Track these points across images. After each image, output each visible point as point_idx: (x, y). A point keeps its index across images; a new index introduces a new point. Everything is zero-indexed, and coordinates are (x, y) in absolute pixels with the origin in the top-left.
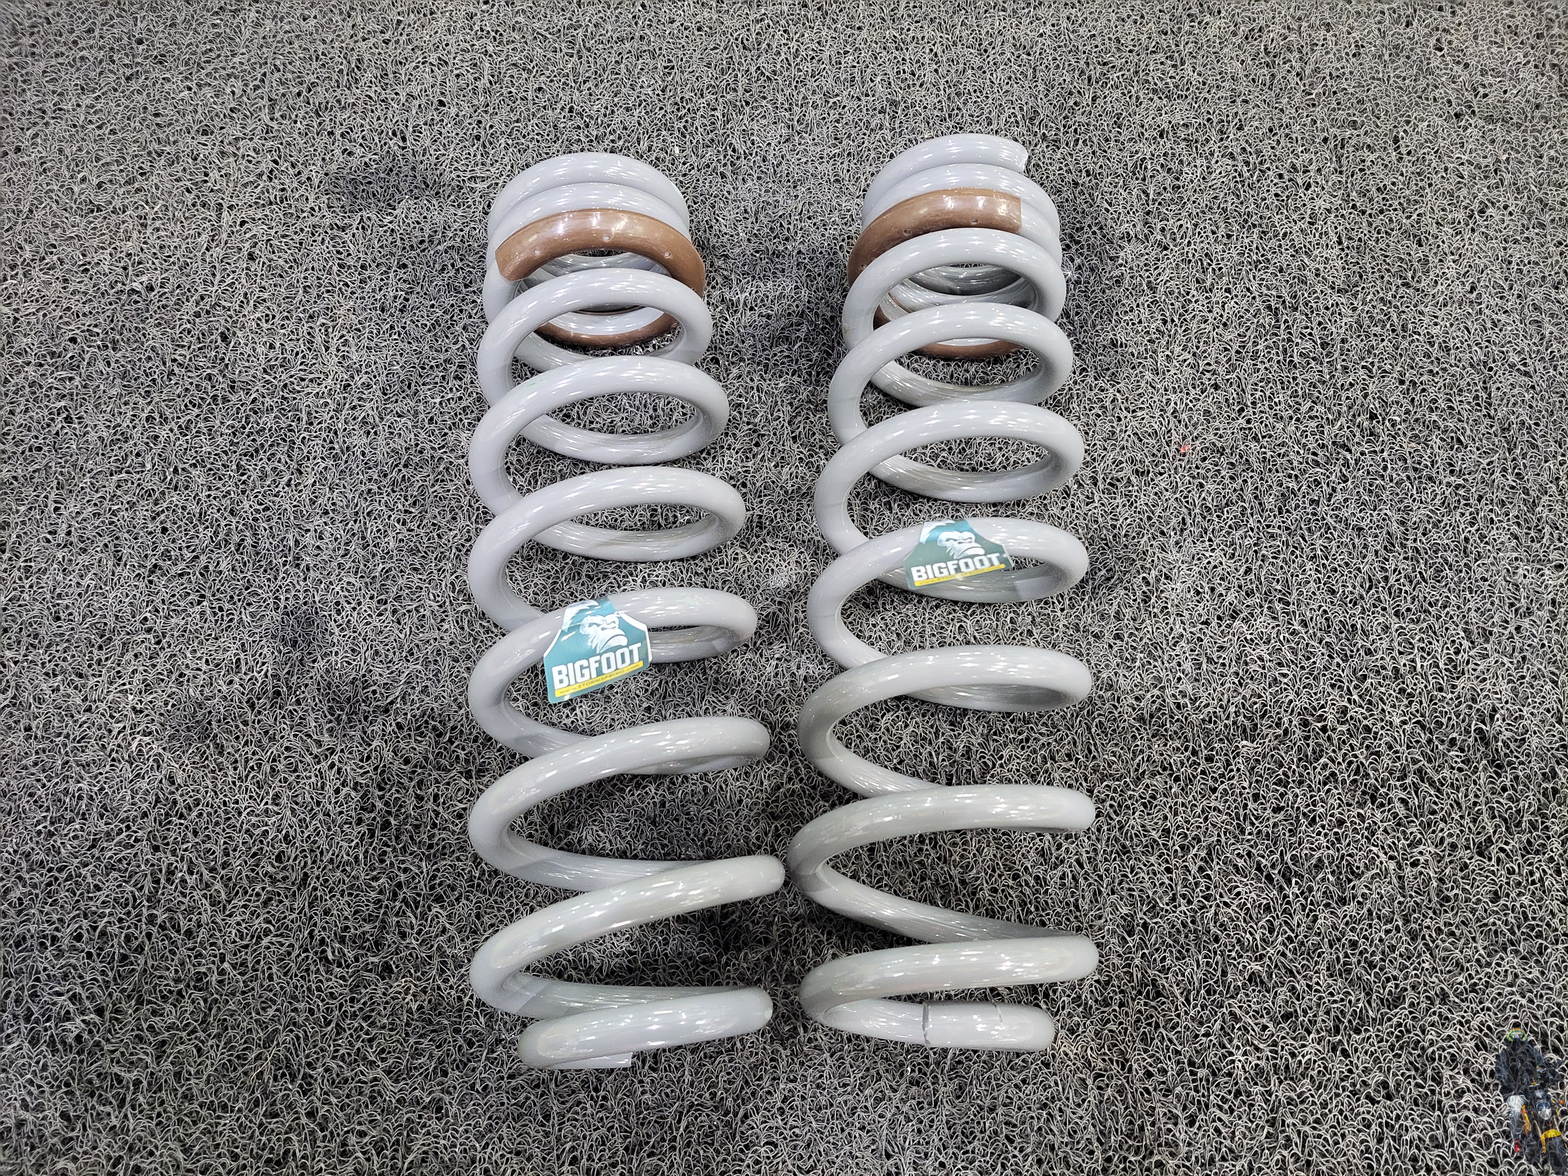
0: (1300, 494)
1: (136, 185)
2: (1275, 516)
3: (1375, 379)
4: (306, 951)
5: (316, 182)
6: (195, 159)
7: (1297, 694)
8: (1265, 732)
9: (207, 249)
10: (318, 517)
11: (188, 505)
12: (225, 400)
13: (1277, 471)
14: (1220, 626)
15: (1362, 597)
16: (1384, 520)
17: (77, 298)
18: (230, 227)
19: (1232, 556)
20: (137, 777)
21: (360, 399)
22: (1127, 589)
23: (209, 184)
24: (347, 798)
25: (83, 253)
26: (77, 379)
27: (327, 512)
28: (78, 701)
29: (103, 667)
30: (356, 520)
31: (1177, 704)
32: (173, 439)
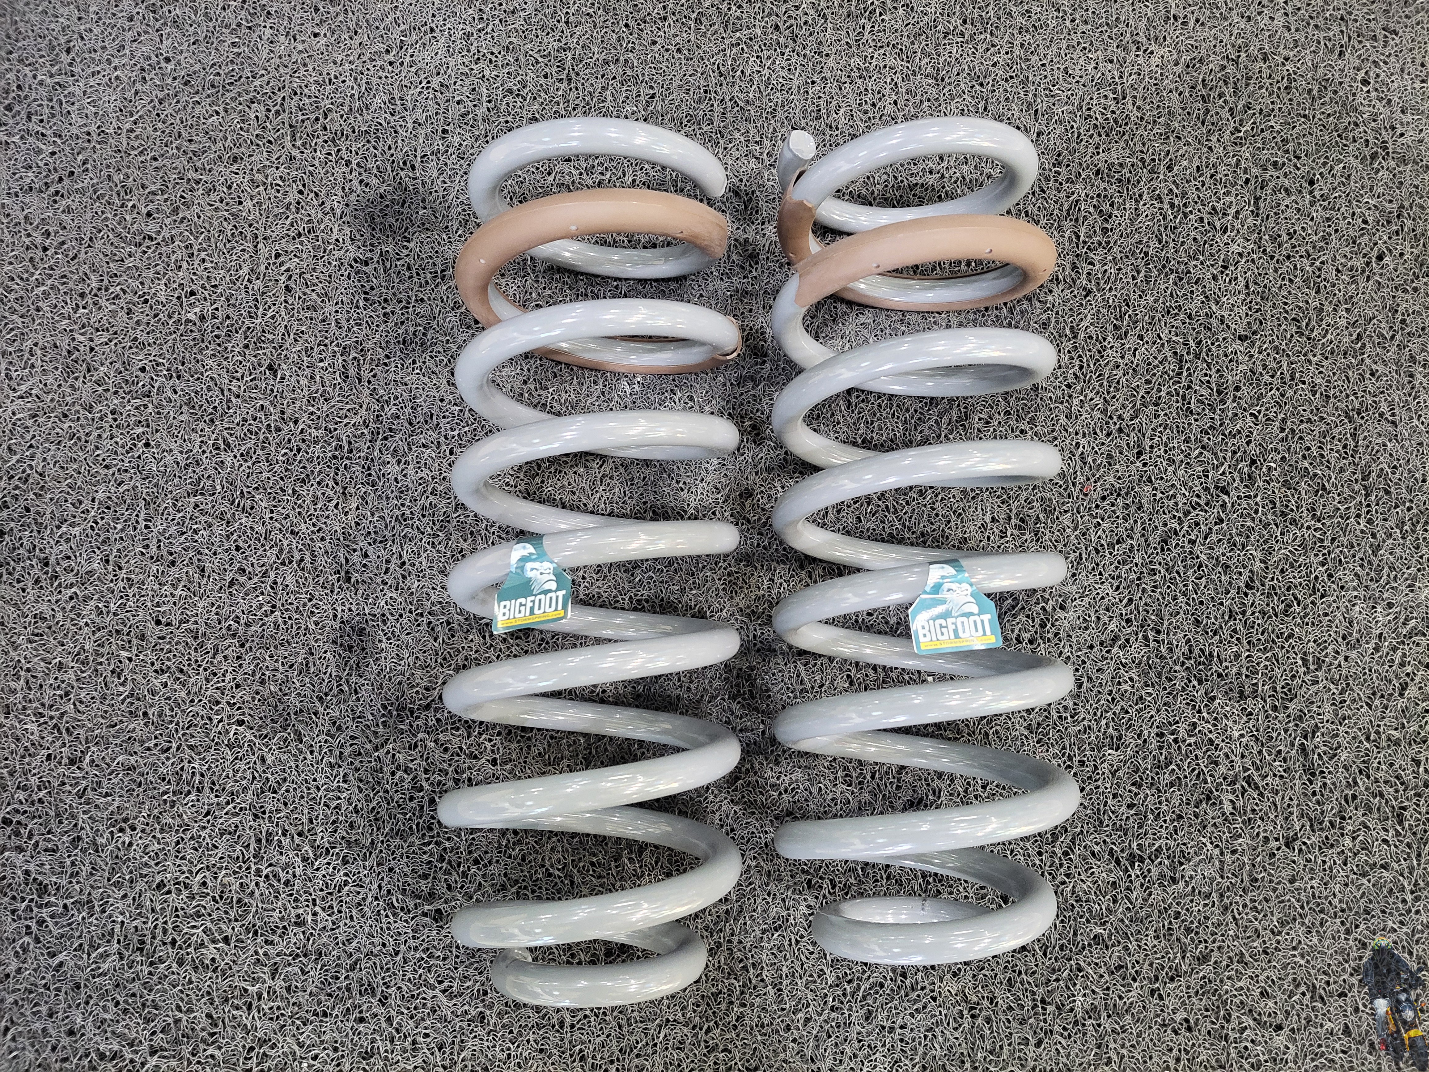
0: (1181, 534)
1: (181, 215)
2: (1157, 553)
3: (1260, 427)
5: (338, 212)
6: (230, 188)
7: (1158, 711)
8: (1127, 742)
9: (249, 281)
10: (363, 538)
11: (255, 526)
12: (278, 429)
13: (1164, 513)
14: (1101, 651)
15: (1221, 627)
16: (1249, 559)
17: (141, 328)
18: (267, 259)
19: (1118, 588)
20: (236, 758)
21: (391, 430)
22: (1028, 616)
23: (244, 214)
24: (402, 780)
25: (142, 283)
26: (150, 406)
27: (369, 533)
28: (183, 694)
29: (200, 666)
30: (393, 541)
31: (1060, 717)
32: (237, 465)
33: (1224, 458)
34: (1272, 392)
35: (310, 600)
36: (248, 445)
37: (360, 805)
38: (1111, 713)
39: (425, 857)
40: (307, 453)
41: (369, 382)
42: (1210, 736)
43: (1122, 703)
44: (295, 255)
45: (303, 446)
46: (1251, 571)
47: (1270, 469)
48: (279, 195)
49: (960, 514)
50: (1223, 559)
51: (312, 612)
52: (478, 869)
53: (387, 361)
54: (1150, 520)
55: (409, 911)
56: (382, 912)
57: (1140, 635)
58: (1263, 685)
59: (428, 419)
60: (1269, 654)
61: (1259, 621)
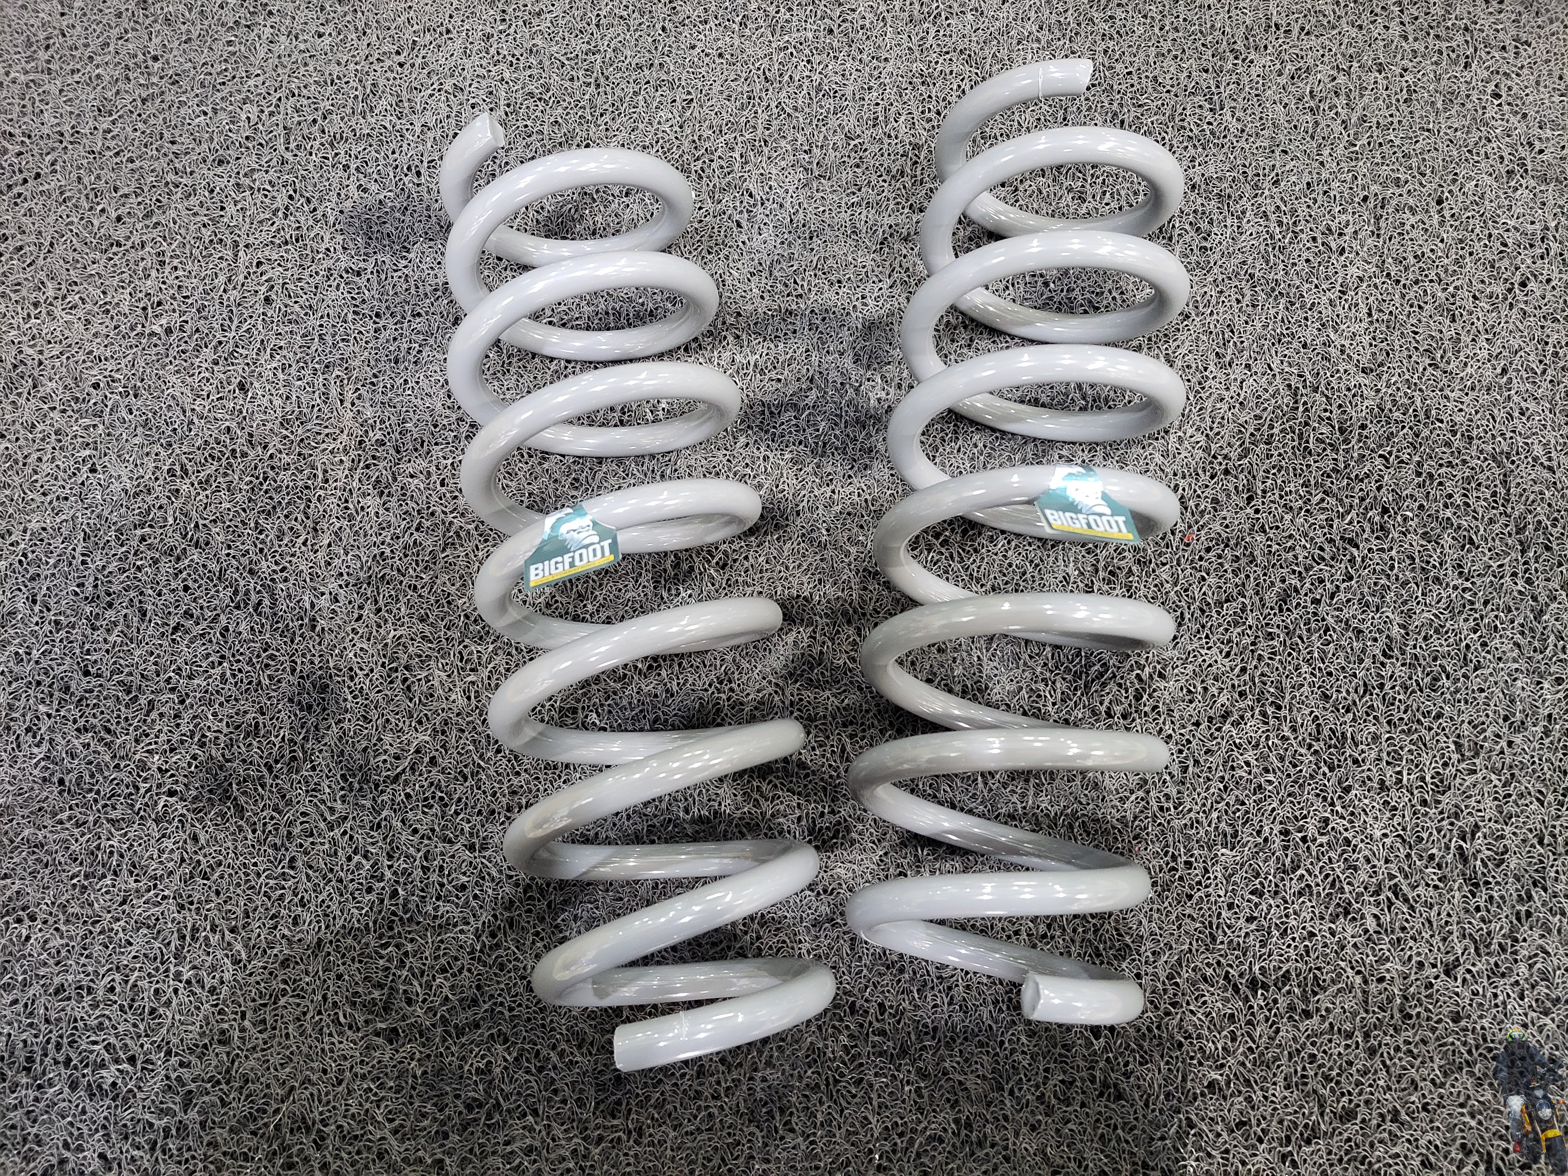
0: (1303, 592)
1: (154, 220)
2: (1275, 614)
3: (1392, 470)
4: (320, 1013)
5: (331, 220)
6: (212, 191)
7: (1282, 802)
8: (1245, 840)
9: (225, 291)
10: (333, 580)
11: (208, 563)
12: (244, 455)
13: (1282, 567)
14: (1210, 728)
15: (1354, 703)
16: (1385, 622)
17: (98, 340)
18: (247, 267)
19: (1228, 655)
20: (164, 836)
21: (374, 457)
22: (1120, 685)
23: (225, 220)
24: (359, 866)
25: (104, 293)
26: (101, 427)
27: (341, 574)
28: (107, 758)
29: (130, 725)
30: (369, 584)
31: (1161, 809)
32: (193, 493)
33: (1351, 506)
34: (1405, 431)
35: (265, 650)
36: (208, 472)
37: (307, 897)
38: (1223, 803)
39: (381, 962)
40: (275, 481)
41: (353, 404)
42: (1346, 834)
43: (1236, 792)
44: (279, 265)
45: (271, 474)
46: (1388, 637)
47: (1405, 519)
48: (266, 200)
49: (1037, 565)
50: (1354, 623)
51: (267, 665)
52: (445, 978)
53: (374, 380)
54: (1265, 574)
55: (358, 1029)
56: (325, 1029)
57: (1257, 712)
58: (1409, 774)
59: (418, 446)
60: (1415, 736)
61: (1401, 697)
